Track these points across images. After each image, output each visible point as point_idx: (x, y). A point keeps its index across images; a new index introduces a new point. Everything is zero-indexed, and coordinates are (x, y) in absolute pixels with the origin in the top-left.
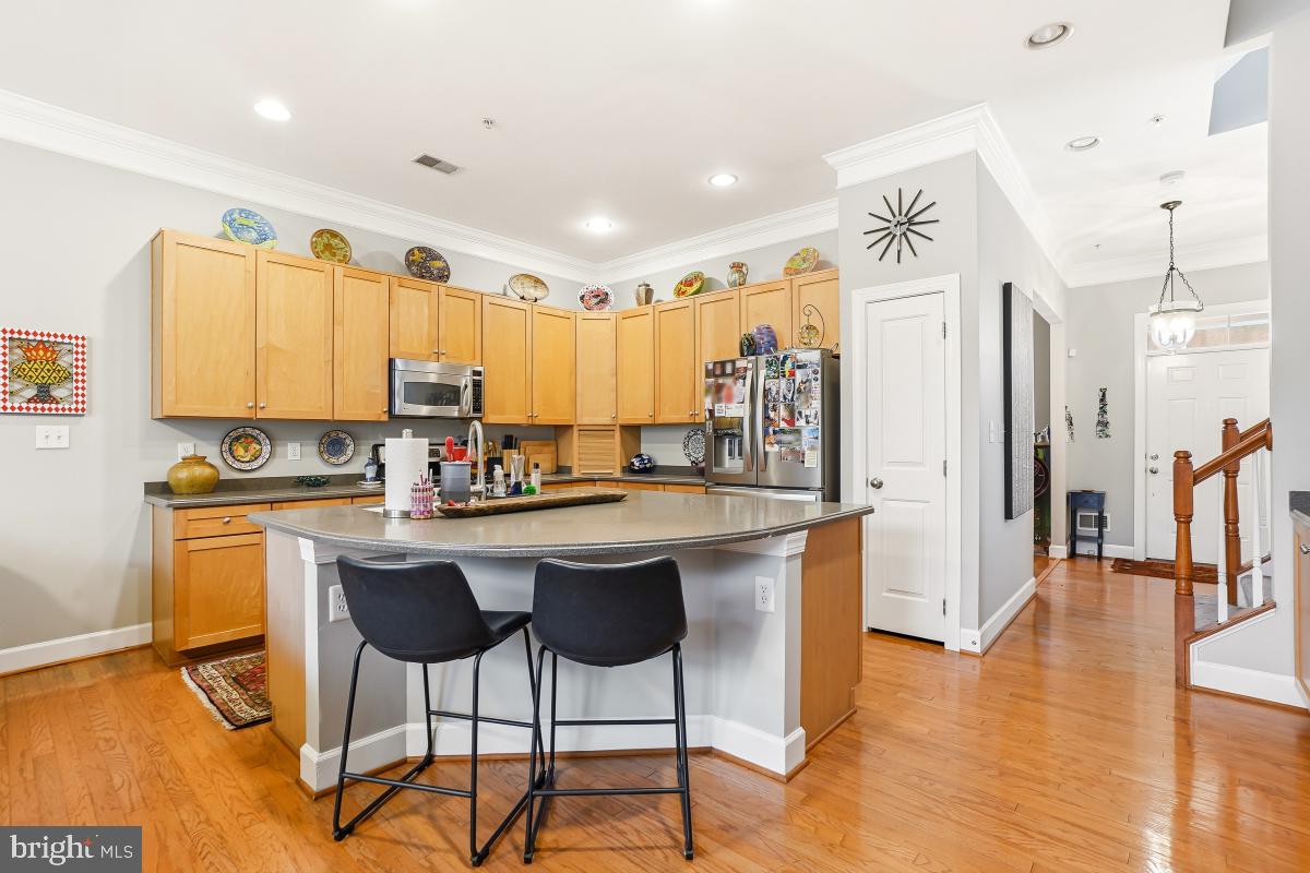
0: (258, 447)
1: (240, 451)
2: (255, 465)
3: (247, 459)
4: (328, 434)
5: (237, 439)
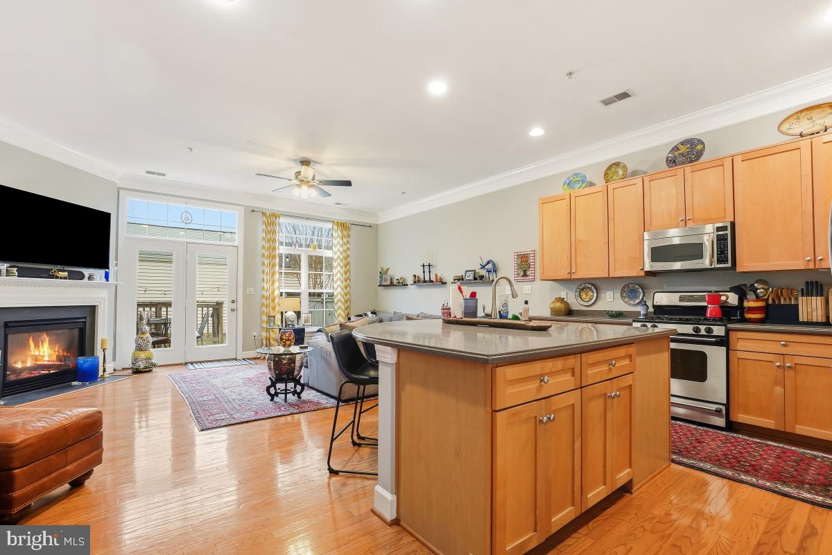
0: (592, 294)
1: (584, 296)
2: (590, 303)
3: (587, 300)
4: (627, 285)
5: (583, 289)
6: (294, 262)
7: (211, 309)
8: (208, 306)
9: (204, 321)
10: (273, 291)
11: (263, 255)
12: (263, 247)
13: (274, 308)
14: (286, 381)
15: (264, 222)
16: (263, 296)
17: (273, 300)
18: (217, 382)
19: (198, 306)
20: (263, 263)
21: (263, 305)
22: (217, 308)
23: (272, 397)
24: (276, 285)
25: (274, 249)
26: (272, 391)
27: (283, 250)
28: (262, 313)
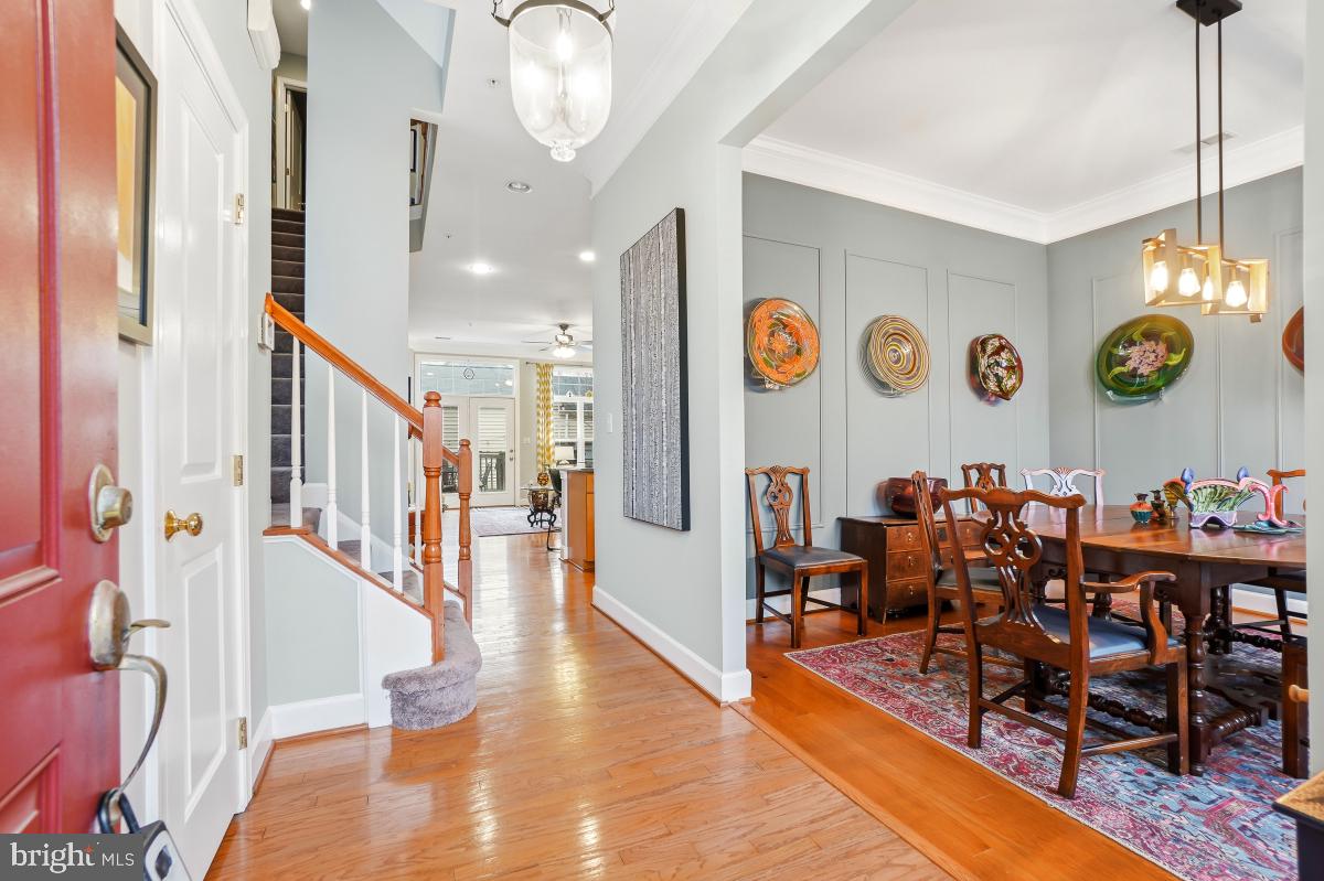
6: (569, 410)
7: (494, 461)
8: (492, 457)
9: (489, 468)
10: (548, 441)
11: (538, 406)
12: (538, 398)
13: (549, 458)
14: (542, 511)
15: (538, 373)
16: (538, 446)
17: (548, 450)
18: (495, 518)
19: (481, 457)
20: (538, 414)
21: (538, 454)
22: (501, 457)
23: (532, 523)
24: (551, 434)
25: (548, 399)
26: (532, 519)
27: (557, 399)
28: (538, 462)
